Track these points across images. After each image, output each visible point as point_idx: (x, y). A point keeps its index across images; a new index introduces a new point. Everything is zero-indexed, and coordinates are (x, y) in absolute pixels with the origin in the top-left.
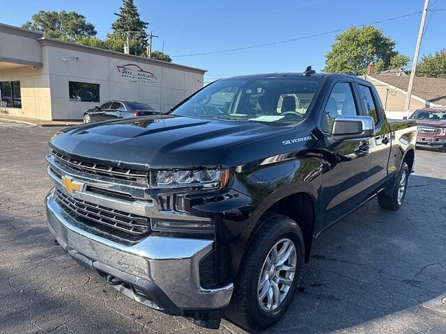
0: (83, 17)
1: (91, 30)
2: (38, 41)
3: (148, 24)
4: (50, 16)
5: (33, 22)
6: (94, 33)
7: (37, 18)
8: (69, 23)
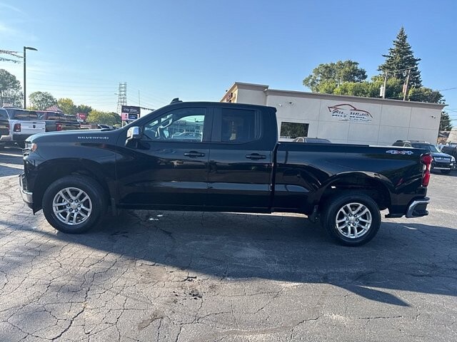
0: (357, 64)
1: (363, 75)
2: (265, 92)
3: (420, 60)
4: (327, 67)
5: (313, 74)
6: (365, 77)
7: (317, 71)
8: (342, 71)
